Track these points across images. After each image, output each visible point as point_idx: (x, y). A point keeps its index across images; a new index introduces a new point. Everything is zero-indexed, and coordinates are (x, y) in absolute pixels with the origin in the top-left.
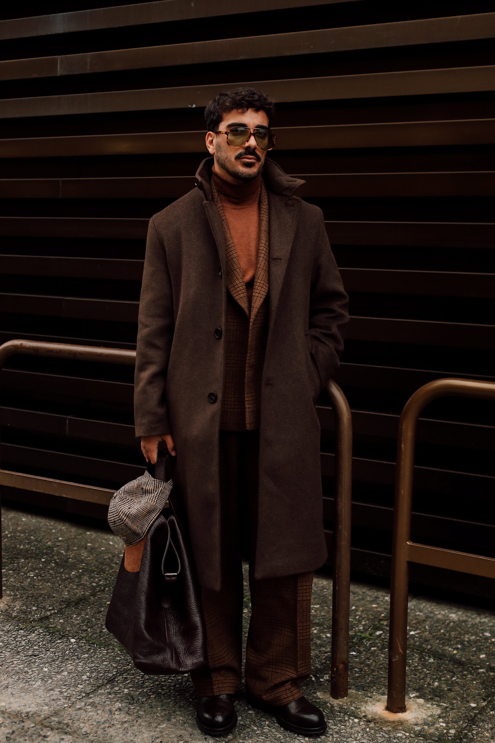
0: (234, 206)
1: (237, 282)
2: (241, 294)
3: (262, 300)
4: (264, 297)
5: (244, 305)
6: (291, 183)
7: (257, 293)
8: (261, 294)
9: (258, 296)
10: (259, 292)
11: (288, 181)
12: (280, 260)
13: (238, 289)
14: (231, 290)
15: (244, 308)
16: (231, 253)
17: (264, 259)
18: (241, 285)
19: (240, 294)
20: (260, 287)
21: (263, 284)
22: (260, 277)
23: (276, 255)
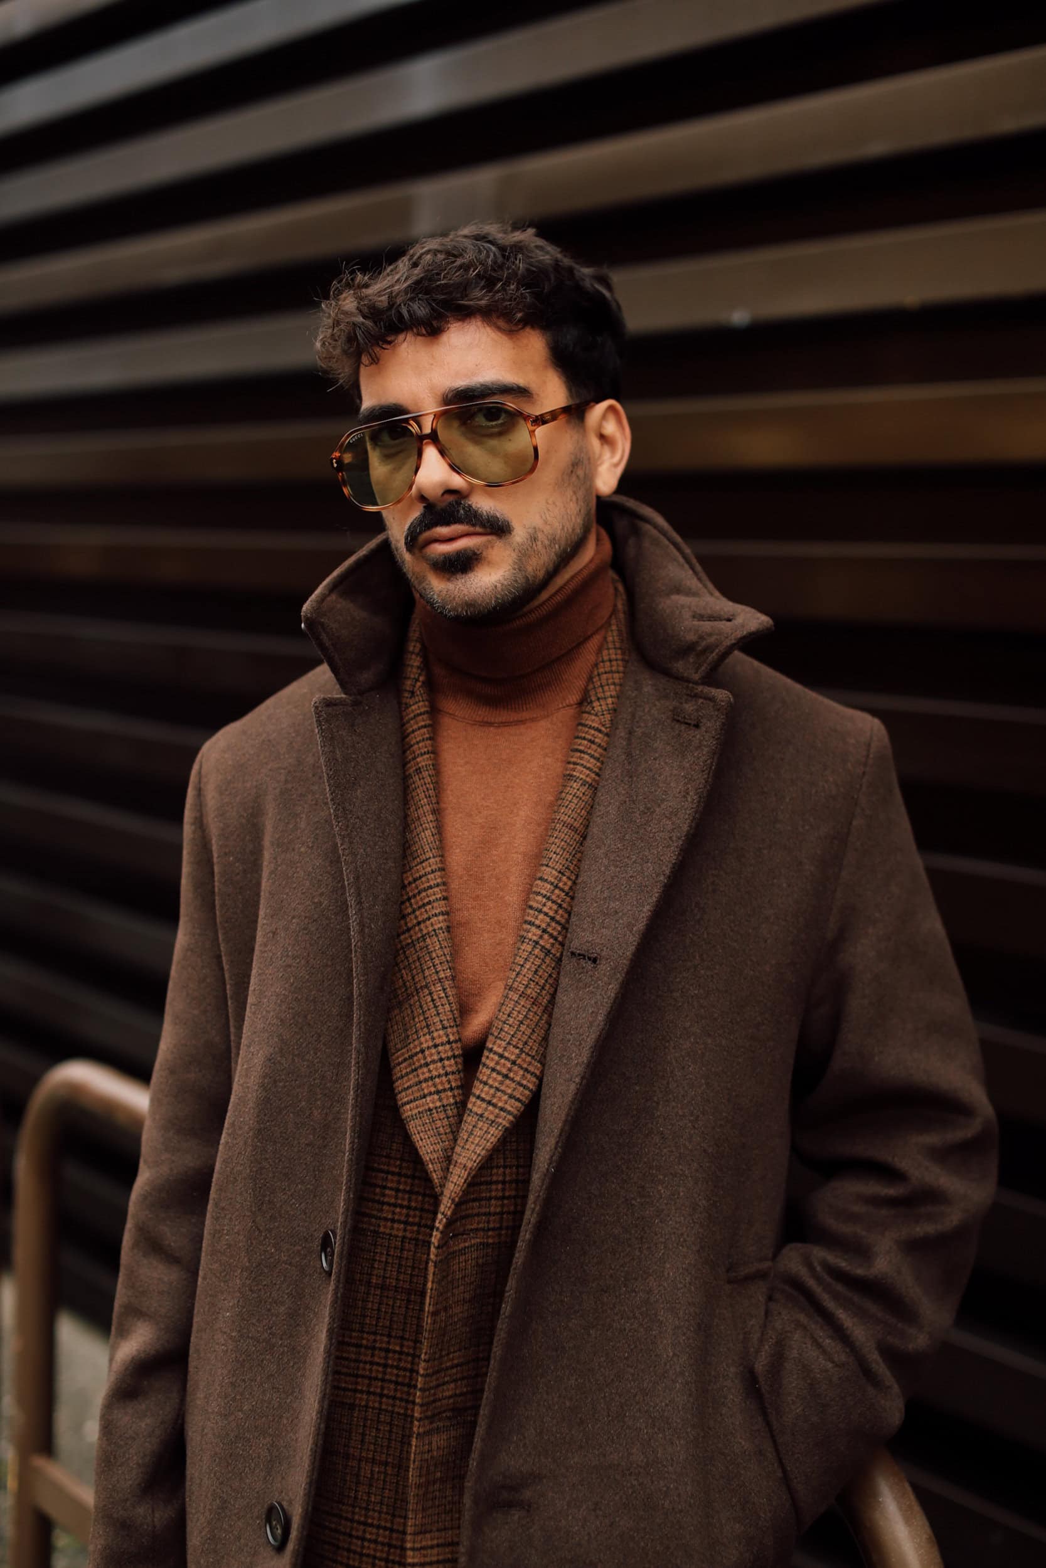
0: (483, 713)
1: (426, 1041)
2: (430, 1094)
3: (494, 1134)
4: (505, 1121)
5: (428, 1147)
6: (707, 626)
7: (483, 1100)
8: (495, 1106)
9: (481, 1116)
10: (488, 1098)
11: (701, 617)
12: (594, 961)
13: (424, 1073)
14: (397, 1072)
15: (426, 1158)
16: (421, 915)
17: (537, 951)
18: (436, 1057)
19: (425, 1096)
20: (499, 1073)
21: (514, 1063)
22: (506, 1027)
23: (582, 938)
